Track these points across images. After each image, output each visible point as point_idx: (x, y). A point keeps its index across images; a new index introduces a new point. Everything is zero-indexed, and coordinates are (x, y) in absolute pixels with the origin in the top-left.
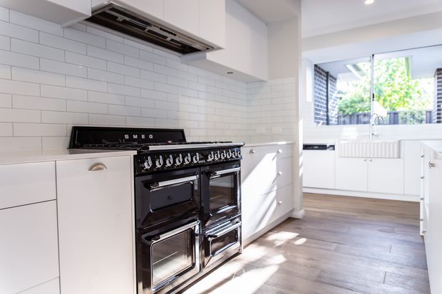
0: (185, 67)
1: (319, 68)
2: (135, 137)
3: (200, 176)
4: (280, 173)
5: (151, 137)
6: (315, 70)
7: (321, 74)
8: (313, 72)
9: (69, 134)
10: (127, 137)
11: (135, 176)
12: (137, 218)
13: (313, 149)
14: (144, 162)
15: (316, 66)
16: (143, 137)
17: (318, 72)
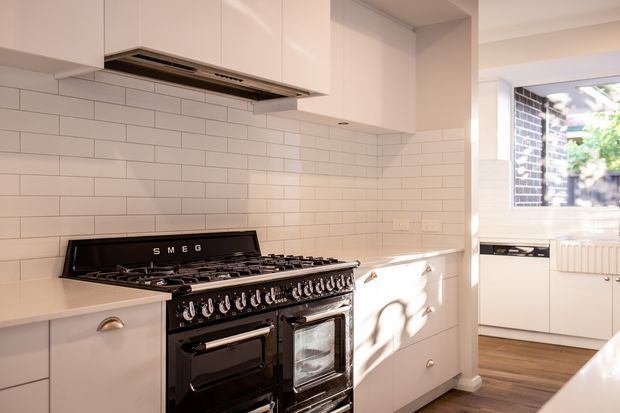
0: (260, 119)
1: (527, 93)
2: (171, 250)
3: (277, 327)
4: (432, 309)
5: (198, 248)
6: (517, 97)
7: (530, 103)
8: (514, 102)
9: (63, 253)
10: (157, 251)
11: (168, 333)
12: (170, 386)
13: (506, 253)
14: (182, 311)
15: (519, 90)
16: (184, 249)
17: (524, 100)
